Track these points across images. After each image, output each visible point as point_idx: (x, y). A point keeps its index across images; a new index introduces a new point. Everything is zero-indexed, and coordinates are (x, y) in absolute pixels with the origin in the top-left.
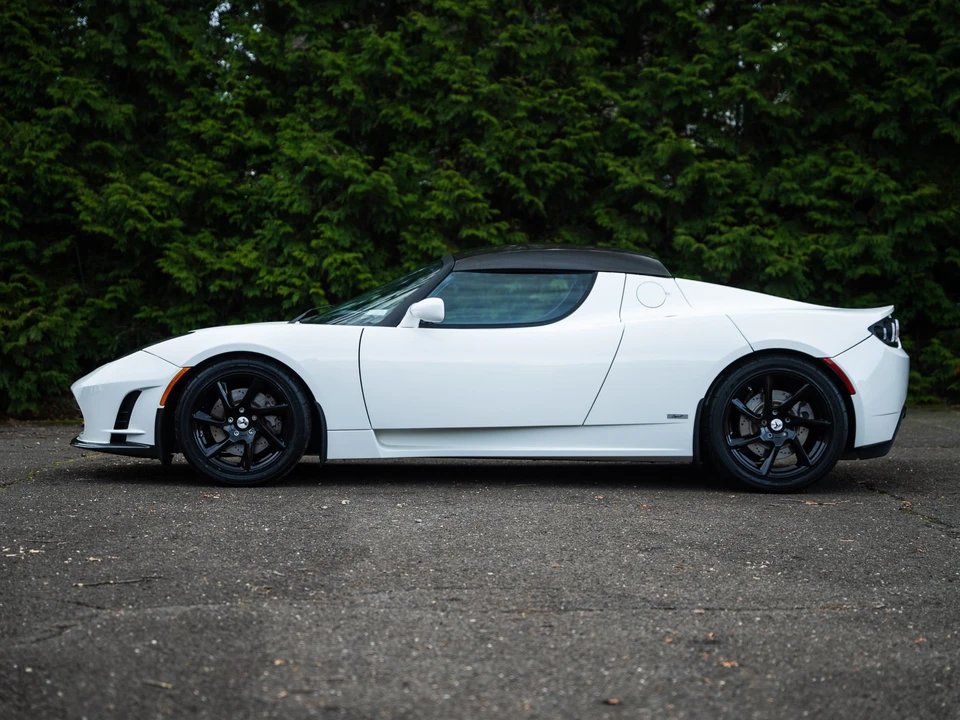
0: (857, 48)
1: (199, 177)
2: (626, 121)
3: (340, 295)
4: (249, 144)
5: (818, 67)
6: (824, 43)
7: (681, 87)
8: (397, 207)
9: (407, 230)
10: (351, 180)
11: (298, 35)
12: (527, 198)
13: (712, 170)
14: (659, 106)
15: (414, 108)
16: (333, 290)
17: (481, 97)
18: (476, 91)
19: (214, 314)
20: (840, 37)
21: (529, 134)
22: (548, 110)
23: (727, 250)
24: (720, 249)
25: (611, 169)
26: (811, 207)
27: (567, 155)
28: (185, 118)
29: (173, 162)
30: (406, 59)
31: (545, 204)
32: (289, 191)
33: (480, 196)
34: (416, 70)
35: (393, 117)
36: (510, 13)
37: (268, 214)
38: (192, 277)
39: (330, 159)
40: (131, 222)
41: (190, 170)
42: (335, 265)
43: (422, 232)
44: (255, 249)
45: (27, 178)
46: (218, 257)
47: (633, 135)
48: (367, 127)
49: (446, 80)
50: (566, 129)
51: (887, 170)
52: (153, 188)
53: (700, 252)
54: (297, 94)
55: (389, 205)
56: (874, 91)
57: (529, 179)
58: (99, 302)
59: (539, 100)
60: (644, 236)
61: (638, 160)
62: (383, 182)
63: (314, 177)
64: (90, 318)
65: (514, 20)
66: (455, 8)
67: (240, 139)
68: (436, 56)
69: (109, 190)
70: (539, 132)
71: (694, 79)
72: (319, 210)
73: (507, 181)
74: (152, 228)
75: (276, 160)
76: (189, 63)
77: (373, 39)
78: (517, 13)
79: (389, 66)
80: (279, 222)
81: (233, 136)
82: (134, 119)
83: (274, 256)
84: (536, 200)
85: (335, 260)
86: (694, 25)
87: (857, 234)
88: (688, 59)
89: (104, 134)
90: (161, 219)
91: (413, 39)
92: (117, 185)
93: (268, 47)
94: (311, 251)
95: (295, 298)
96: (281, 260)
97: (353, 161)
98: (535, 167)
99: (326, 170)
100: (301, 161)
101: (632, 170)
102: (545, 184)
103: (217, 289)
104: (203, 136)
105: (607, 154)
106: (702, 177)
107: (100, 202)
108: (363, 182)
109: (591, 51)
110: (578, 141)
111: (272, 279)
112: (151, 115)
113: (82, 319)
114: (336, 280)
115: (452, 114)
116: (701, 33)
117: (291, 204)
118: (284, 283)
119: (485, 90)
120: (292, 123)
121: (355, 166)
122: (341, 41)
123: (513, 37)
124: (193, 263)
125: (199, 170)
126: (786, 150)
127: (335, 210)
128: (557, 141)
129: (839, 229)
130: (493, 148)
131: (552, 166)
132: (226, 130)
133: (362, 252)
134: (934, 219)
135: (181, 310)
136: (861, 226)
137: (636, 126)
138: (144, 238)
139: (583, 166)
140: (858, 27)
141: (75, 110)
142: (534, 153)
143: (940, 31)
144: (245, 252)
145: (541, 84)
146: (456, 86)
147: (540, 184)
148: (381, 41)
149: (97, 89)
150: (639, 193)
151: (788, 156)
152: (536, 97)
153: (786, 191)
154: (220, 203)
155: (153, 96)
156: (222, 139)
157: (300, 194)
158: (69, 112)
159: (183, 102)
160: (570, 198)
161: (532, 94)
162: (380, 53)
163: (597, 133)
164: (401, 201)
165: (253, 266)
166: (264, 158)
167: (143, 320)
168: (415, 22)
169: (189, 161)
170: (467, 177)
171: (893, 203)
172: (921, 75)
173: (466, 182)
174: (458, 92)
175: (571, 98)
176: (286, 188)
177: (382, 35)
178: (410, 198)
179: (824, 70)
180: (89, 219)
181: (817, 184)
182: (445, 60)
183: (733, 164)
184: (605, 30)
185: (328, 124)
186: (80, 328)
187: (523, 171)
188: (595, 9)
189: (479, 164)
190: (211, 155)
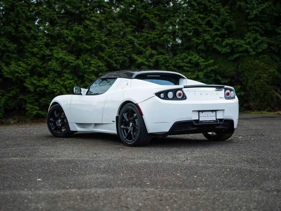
0: (194, 28)
1: (33, 63)
2: (139, 46)
3: (69, 91)
4: (46, 54)
5: (184, 32)
6: (186, 26)
7: (152, 38)
8: (83, 69)
9: (86, 74)
10: (71, 63)
11: (57, 26)
12: (115, 65)
13: (159, 58)
14: (147, 42)
15: (86, 44)
16: (68, 90)
17: (103, 41)
18: (101, 39)
19: (38, 97)
20: (189, 25)
21: (115, 50)
22: (119, 44)
25: (135, 58)
26: (184, 66)
27: (125, 55)
28: (29, 48)
29: (27, 59)
30: (84, 32)
31: (120, 67)
32: (56, 65)
33: (103, 65)
34: (87, 35)
35: (81, 46)
36: (109, 20)
37: (51, 71)
38: (32, 87)
39: (66, 58)
40: (17, 74)
41: (31, 61)
42: (68, 83)
43: (90, 74)
44: (48, 80)
46: (39, 82)
47: (140, 50)
48: (75, 49)
49: (94, 37)
50: (124, 48)
51: (202, 57)
52: (22, 66)
54: (57, 41)
55: (81, 68)
56: (198, 37)
57: (115, 61)
58: (9, 95)
59: (117, 42)
61: (142, 56)
62: (79, 63)
63: (62, 62)
64: (6, 99)
65: (110, 22)
66: (96, 20)
67: (43, 53)
68: (91, 31)
69: (11, 67)
70: (117, 49)
71: (154, 36)
72: (64, 70)
73: (110, 61)
74: (22, 75)
75: (53, 58)
76: (30, 33)
77: (76, 27)
78: (111, 20)
79: (80, 34)
80: (54, 73)
81: (42, 52)
82: (17, 48)
83: (53, 81)
84: (117, 66)
85: (68, 82)
86: (154, 23)
87: (195, 72)
88: (153, 31)
89: (9, 52)
90: (24, 73)
91: (86, 27)
92: (13, 65)
93: (50, 30)
94: (62, 80)
95: (58, 92)
96: (54, 83)
97: (72, 58)
98: (116, 58)
99: (65, 60)
100: (59, 58)
101: (140, 58)
102: (119, 62)
103: (39, 90)
104: (34, 52)
105: (134, 54)
106: (157, 60)
107: (8, 70)
108: (74, 63)
109: (129, 29)
110: (127, 51)
111: (52, 87)
112: (21, 48)
113: (5, 99)
114: (68, 87)
115: (96, 45)
116: (156, 24)
117: (57, 68)
118: (55, 88)
119: (103, 39)
120: (56, 48)
121: (72, 59)
122: (68, 27)
123: (110, 26)
124: (33, 84)
125: (34, 61)
126: (178, 52)
127: (67, 70)
128: (122, 51)
129: (191, 71)
130: (106, 54)
131: (121, 57)
132: (40, 51)
133: (75, 80)
134: (213, 68)
135: (30, 96)
136: (196, 70)
137: (141, 47)
138: (20, 78)
139: (128, 57)
140: (193, 22)
141: (2, 46)
142: (116, 54)
143: (213, 23)
144: (45, 81)
145: (117, 38)
146: (96, 38)
147: (118, 62)
148: (78, 28)
149: (7, 41)
150: (142, 64)
151: (178, 54)
152: (116, 41)
153: (178, 63)
154: (39, 69)
155: (22, 42)
156: (39, 53)
157: (59, 66)
159: (29, 44)
160: (126, 65)
161: (116, 40)
162: (78, 31)
163: (132, 49)
164: (84, 67)
165: (47, 84)
166: (49, 57)
167: (20, 99)
168: (86, 23)
169: (31, 59)
170: (100, 61)
171: (203, 65)
172: (209, 33)
173: (100, 62)
174: (97, 40)
175: (125, 41)
176: (55, 65)
177: (78, 26)
178: (86, 66)
179: (186, 33)
180: (6, 74)
181: (185, 60)
182: (94, 32)
183: (164, 56)
184: (134, 24)
185: (65, 48)
186: (4, 101)
187: (114, 59)
188: (131, 19)
189: (103, 57)
190: (36, 57)
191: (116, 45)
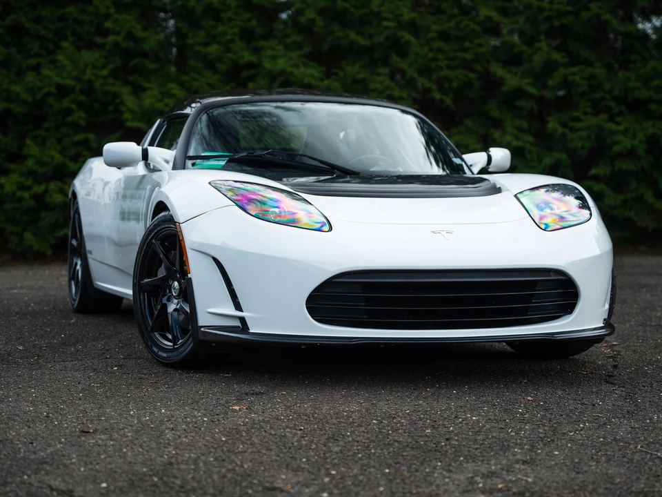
12: (437, 96)
14: (536, 28)
17: (403, 23)
18: (400, 18)
21: (440, 50)
22: (453, 32)
23: (584, 134)
24: (580, 133)
26: (650, 100)
27: (467, 65)
28: (199, 43)
35: (341, 39)
39: (296, 72)
45: (89, 90)
47: (516, 50)
49: (379, 12)
53: (564, 135)
57: (440, 83)
59: (447, 25)
60: (525, 124)
61: (520, 69)
62: (333, 87)
67: (235, 58)
69: (144, 97)
70: (447, 49)
75: (260, 73)
76: (203, 3)
81: (230, 55)
84: (445, 98)
89: (144, 55)
92: (151, 92)
97: (311, 72)
98: (443, 74)
99: (293, 79)
100: (276, 72)
101: (515, 75)
102: (451, 86)
104: (210, 57)
105: (497, 64)
106: (566, 80)
107: (137, 105)
115: (383, 37)
119: (406, 17)
120: (272, 45)
121: (312, 76)
125: (207, 81)
126: (634, 57)
128: (460, 54)
130: (413, 61)
131: (456, 73)
132: (225, 52)
139: (478, 73)
141: (123, 38)
142: (442, 63)
146: (386, 15)
147: (447, 85)
150: (519, 93)
151: (635, 62)
153: (631, 89)
156: (223, 58)
158: (119, 39)
159: (198, 32)
160: (471, 97)
161: (443, 20)
174: (388, 19)
180: (130, 117)
181: (655, 83)
183: (590, 70)
187: (434, 77)
189: (403, 73)
190: (216, 71)
191: (444, 36)
